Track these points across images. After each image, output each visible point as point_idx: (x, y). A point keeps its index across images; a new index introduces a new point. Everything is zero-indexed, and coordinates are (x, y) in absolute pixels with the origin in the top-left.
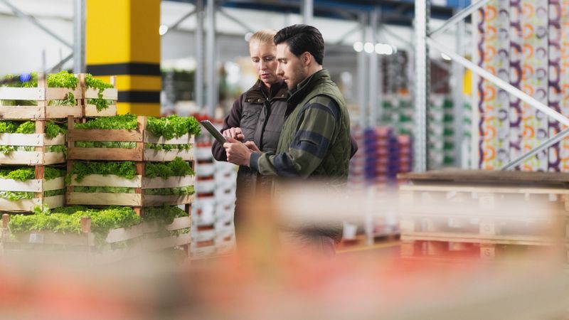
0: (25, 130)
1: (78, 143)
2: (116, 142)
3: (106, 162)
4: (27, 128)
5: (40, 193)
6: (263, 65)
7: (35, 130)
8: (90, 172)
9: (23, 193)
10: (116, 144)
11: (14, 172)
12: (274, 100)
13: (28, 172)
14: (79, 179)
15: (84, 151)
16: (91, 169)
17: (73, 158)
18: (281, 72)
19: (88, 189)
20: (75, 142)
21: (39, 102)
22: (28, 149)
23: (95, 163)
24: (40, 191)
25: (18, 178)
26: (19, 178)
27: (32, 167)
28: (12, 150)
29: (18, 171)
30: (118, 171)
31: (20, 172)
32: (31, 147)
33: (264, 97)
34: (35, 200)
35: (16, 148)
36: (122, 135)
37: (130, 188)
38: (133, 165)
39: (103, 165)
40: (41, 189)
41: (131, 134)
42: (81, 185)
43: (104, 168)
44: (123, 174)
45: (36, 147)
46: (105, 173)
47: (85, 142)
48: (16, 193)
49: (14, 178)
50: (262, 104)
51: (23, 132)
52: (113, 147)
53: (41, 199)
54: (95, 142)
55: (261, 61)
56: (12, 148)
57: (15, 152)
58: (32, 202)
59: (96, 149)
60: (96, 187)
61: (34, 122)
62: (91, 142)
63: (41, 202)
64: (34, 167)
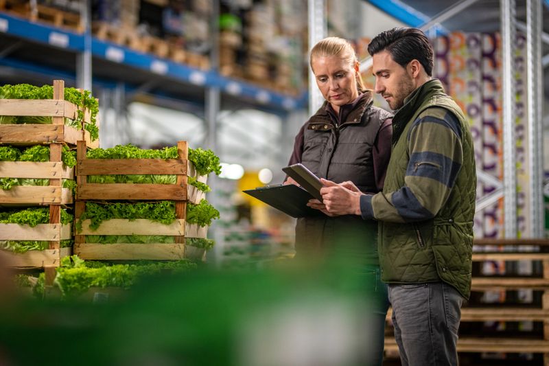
0: (35, 156)
1: (93, 178)
2: (147, 175)
3: (134, 202)
4: (38, 153)
5: (56, 242)
6: (333, 84)
7: (49, 156)
8: (109, 215)
9: (32, 243)
10: (148, 179)
11: (18, 214)
12: (346, 126)
13: (39, 213)
14: (95, 225)
15: (102, 188)
16: (111, 212)
17: (85, 197)
18: (382, 89)
19: (104, 239)
20: (88, 176)
21: (55, 119)
22: (38, 182)
23: (118, 205)
24: (57, 239)
25: (25, 222)
26: (28, 222)
27: (44, 207)
28: (15, 184)
29: (25, 212)
30: (152, 213)
31: (28, 214)
32: (43, 179)
33: (332, 123)
34: (49, 252)
35: (21, 180)
36: (157, 166)
37: (167, 237)
38: (172, 206)
39: (131, 206)
40: (58, 236)
41: (170, 165)
42: (95, 233)
43: (134, 210)
44: (159, 218)
45: (50, 179)
46: (133, 217)
47: (102, 175)
48: (22, 243)
49: (20, 222)
50: (329, 131)
51: (32, 160)
52: (143, 182)
53: (58, 250)
54: (117, 176)
55: (330, 79)
56: (16, 181)
57: (20, 187)
58: (45, 255)
59: (118, 185)
60: (117, 236)
61: (48, 146)
62: (112, 176)
63: (57, 254)
64: (47, 207)
